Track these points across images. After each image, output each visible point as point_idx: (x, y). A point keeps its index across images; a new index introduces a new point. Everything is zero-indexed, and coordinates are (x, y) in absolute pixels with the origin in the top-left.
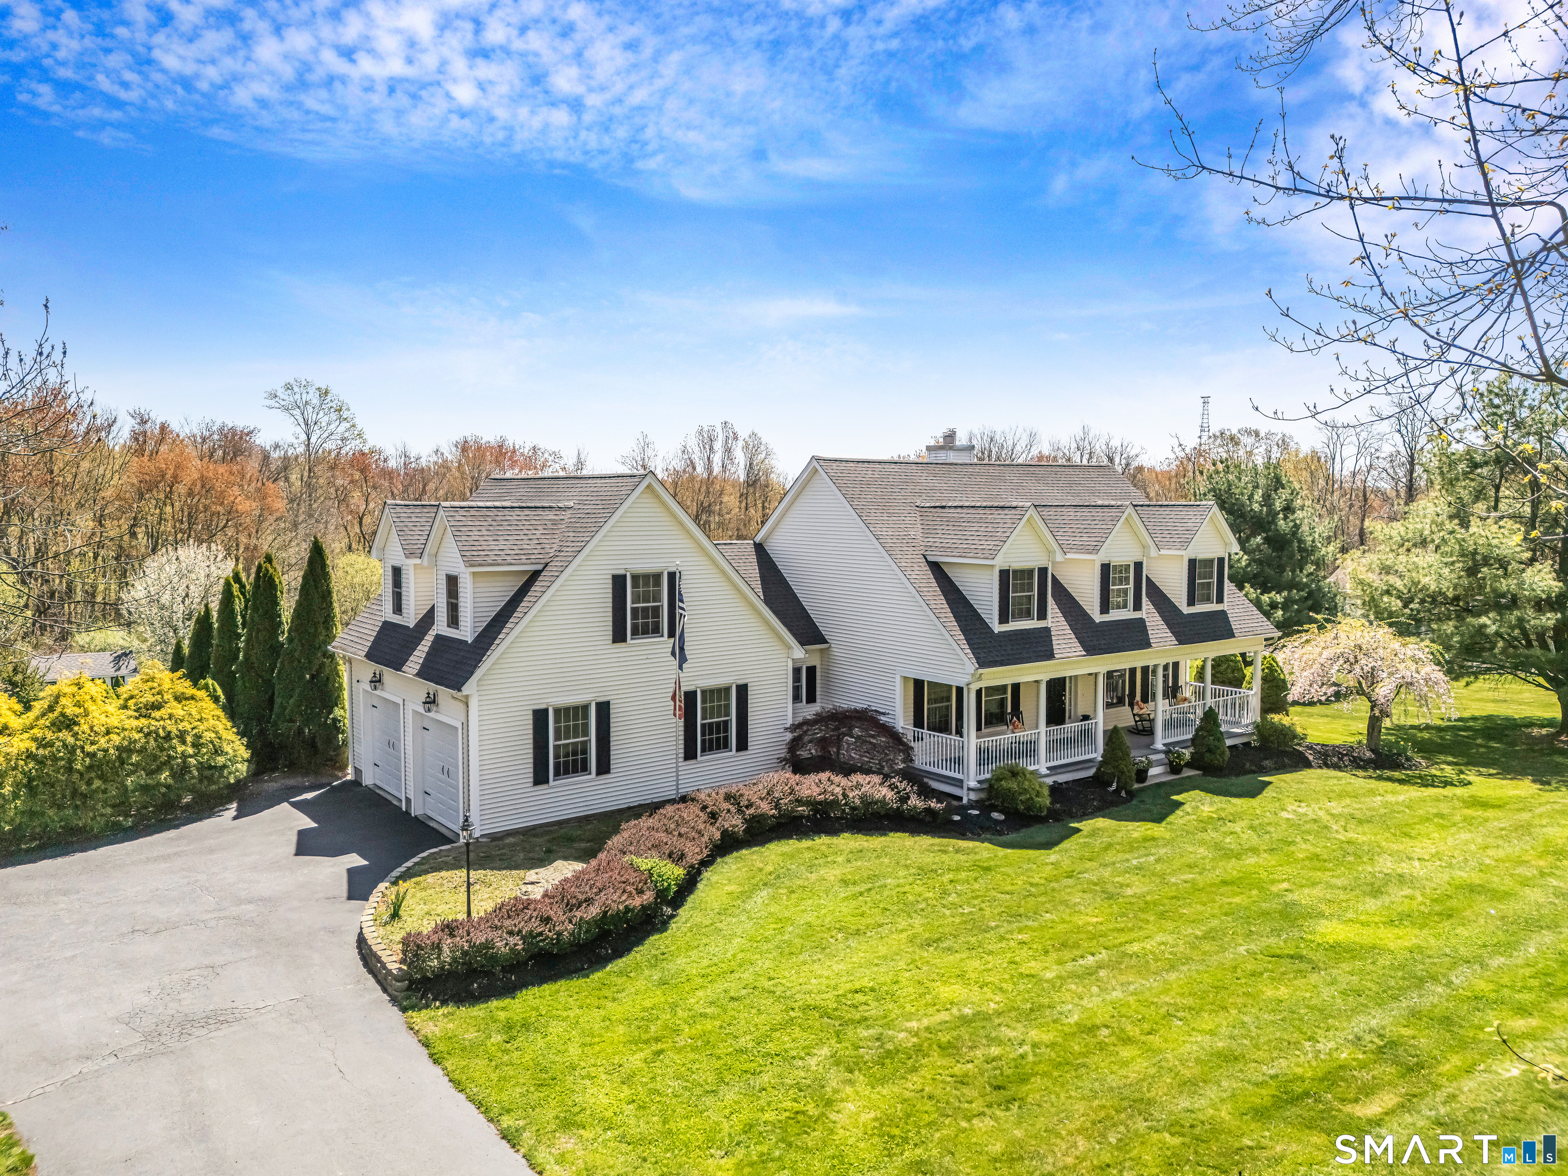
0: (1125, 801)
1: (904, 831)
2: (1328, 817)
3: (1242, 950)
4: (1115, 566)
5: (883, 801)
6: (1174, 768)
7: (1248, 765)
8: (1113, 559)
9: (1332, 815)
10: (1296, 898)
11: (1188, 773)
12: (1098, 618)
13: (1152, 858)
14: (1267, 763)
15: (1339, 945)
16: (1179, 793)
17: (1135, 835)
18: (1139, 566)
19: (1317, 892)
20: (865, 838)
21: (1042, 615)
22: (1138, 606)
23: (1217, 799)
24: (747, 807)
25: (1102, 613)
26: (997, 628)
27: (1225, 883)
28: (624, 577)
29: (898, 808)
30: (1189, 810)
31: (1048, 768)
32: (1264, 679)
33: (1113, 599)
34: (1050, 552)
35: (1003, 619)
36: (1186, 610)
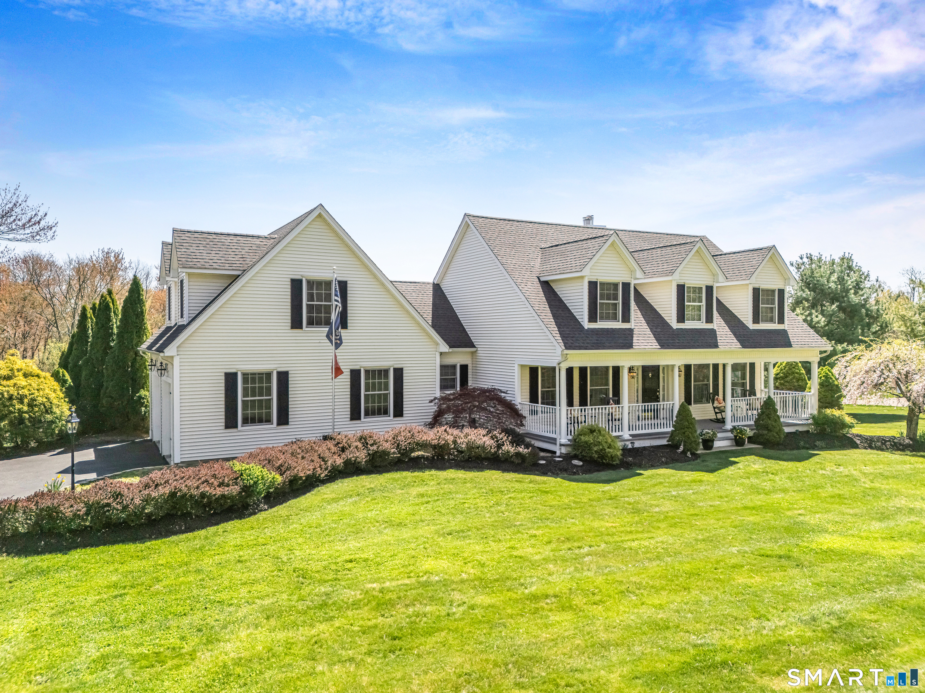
0: (687, 460)
1: (498, 470)
2: (860, 474)
3: (734, 550)
4: (689, 288)
5: (483, 447)
6: (739, 442)
7: (802, 443)
8: (686, 282)
9: (865, 474)
10: (806, 519)
11: (748, 446)
12: (675, 325)
13: (691, 491)
14: (818, 443)
15: (832, 551)
16: (736, 457)
17: (687, 478)
18: (709, 289)
19: (830, 516)
20: (464, 472)
21: (626, 318)
22: (709, 319)
23: (767, 461)
24: (372, 445)
25: (678, 321)
26: (587, 325)
27: (746, 508)
28: (300, 281)
29: (495, 452)
30: (741, 467)
31: (630, 435)
32: (821, 385)
33: (688, 313)
34: (632, 272)
35: (593, 318)
36: (752, 326)
